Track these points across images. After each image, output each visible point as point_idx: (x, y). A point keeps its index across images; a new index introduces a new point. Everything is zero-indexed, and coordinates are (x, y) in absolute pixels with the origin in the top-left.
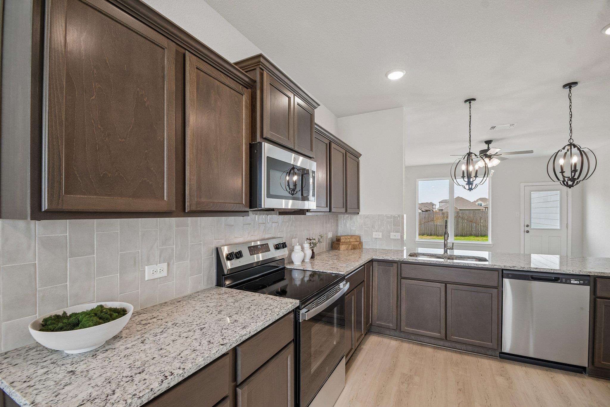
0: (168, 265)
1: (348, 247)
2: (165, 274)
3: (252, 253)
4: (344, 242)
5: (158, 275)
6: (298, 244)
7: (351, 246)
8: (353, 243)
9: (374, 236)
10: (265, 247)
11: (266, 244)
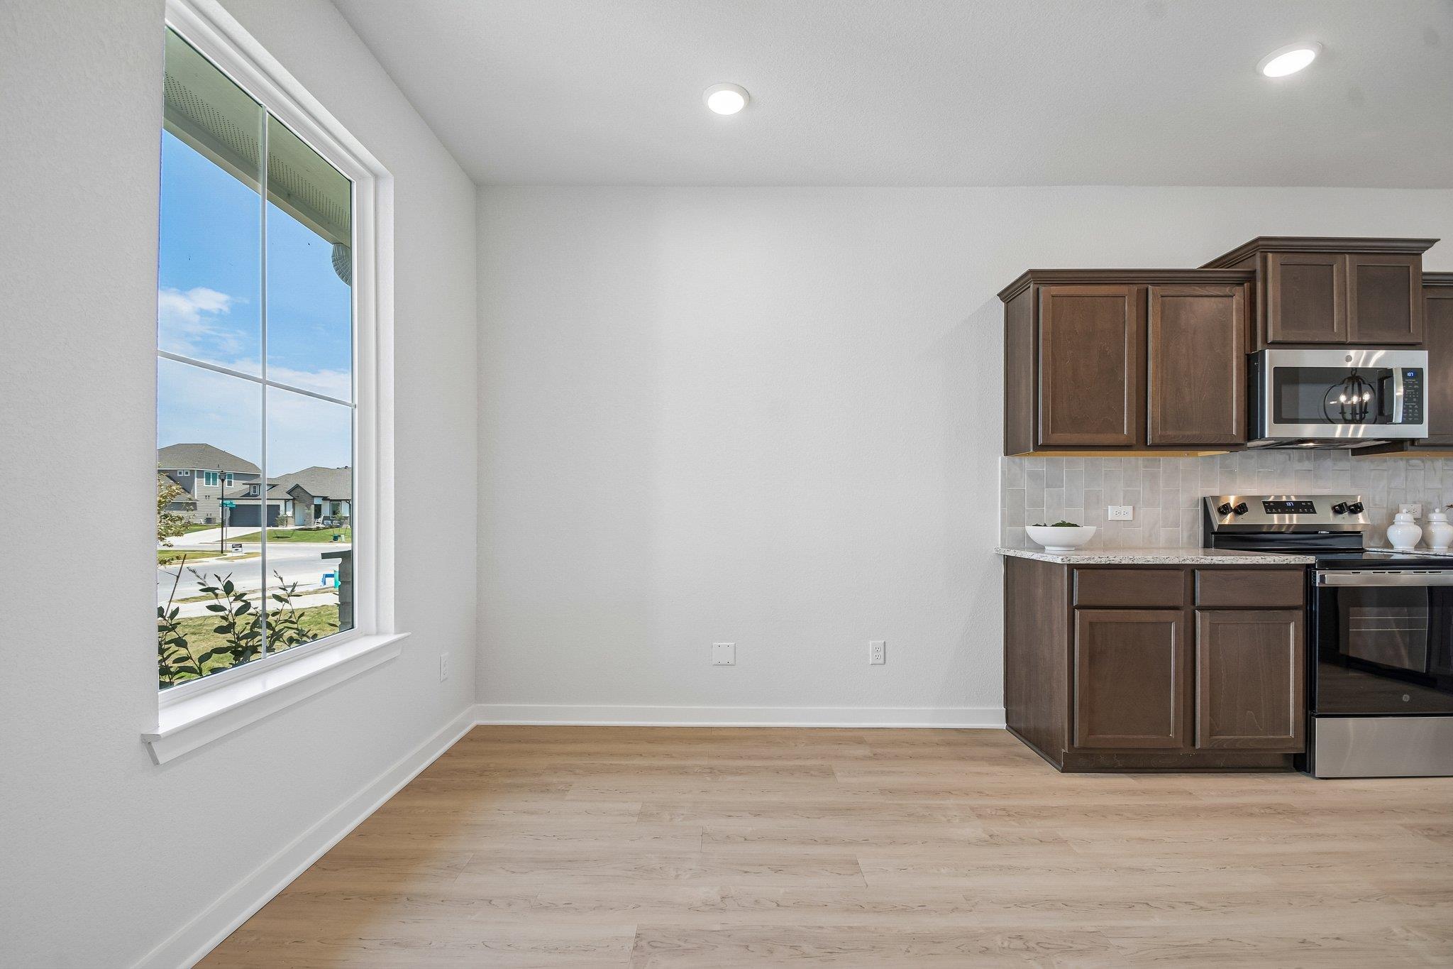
0: (1134, 508)
2: (1130, 517)
3: (1271, 510)
5: (1122, 517)
6: (1405, 510)
10: (1305, 506)
11: (1309, 502)
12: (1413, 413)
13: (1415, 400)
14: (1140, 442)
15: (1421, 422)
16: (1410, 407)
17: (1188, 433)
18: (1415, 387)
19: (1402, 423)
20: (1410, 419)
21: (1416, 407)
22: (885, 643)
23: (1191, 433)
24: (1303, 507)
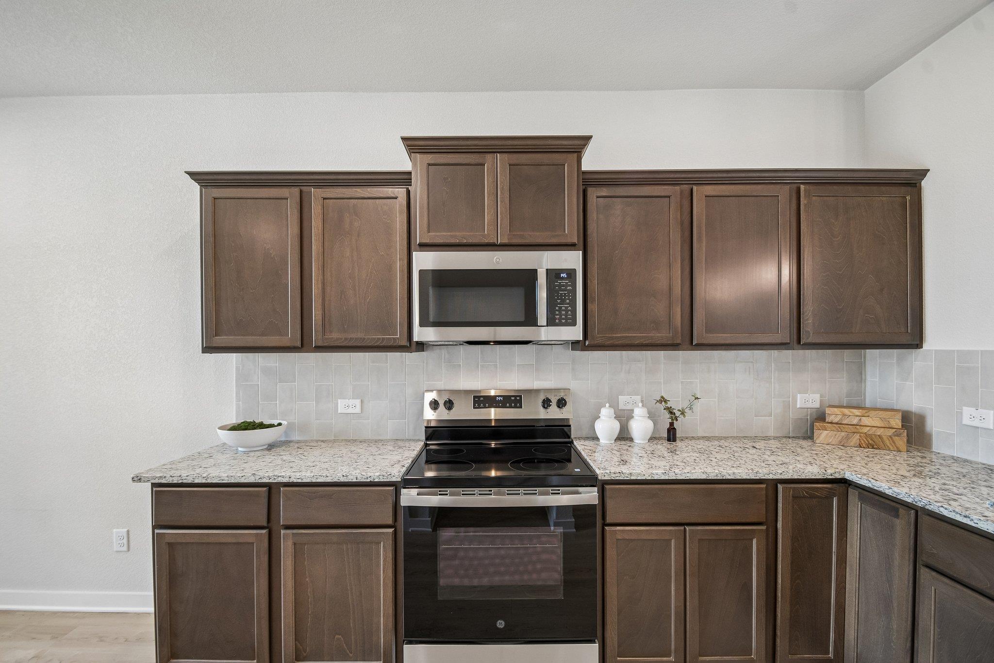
0: (362, 402)
1: (847, 438)
2: (358, 410)
3: (479, 405)
4: (836, 423)
5: (350, 411)
6: (607, 405)
7: (857, 436)
8: (865, 430)
9: (966, 421)
10: (512, 400)
11: (518, 396)
12: (566, 315)
13: (568, 301)
14: (303, 345)
15: (574, 324)
16: (564, 308)
17: (353, 336)
18: (568, 288)
19: (547, 326)
20: (563, 321)
21: (570, 308)
22: (128, 531)
23: (357, 335)
24: (511, 402)
